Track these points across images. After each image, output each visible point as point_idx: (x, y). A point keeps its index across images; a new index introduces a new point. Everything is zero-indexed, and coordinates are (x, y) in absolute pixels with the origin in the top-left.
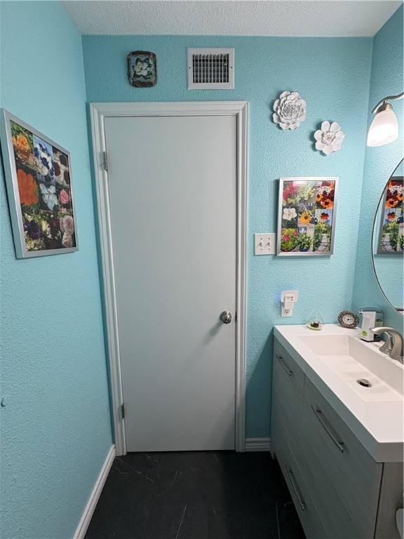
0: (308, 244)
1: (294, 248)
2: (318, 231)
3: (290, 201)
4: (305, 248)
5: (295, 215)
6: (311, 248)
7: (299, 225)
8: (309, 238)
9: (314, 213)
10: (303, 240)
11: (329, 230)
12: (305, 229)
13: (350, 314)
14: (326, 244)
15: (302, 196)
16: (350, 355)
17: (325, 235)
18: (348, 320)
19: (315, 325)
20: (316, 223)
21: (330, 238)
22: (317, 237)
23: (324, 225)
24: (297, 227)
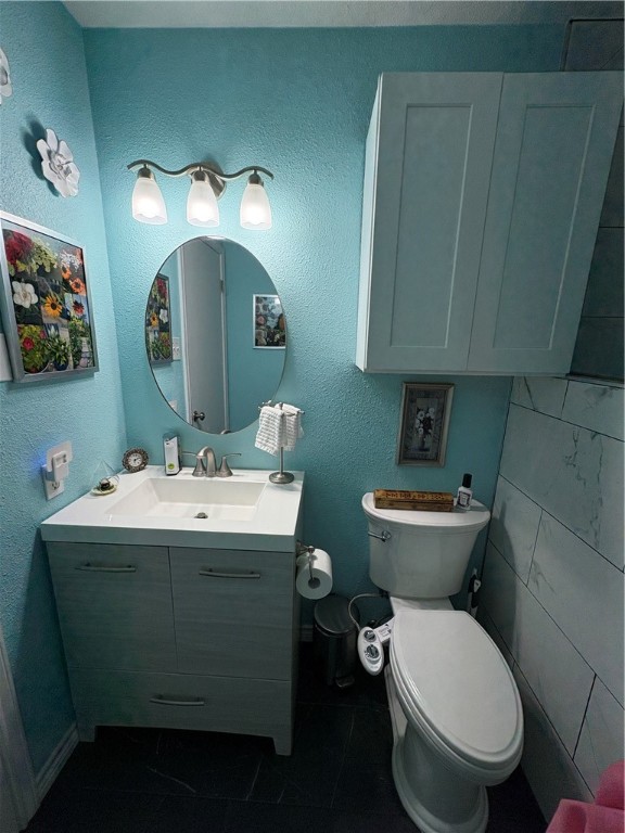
0: (66, 355)
1: (45, 364)
2: (73, 332)
3: (22, 267)
4: (62, 363)
5: (35, 300)
6: (71, 363)
7: (45, 320)
8: (64, 344)
9: (63, 299)
10: (57, 348)
11: (89, 331)
12: (57, 328)
13: (136, 452)
14: (88, 355)
15: (40, 263)
16: (161, 501)
17: (84, 339)
18: (135, 461)
19: (105, 487)
20: (69, 318)
21: (91, 343)
22: (74, 342)
23: (81, 323)
24: (42, 324)
